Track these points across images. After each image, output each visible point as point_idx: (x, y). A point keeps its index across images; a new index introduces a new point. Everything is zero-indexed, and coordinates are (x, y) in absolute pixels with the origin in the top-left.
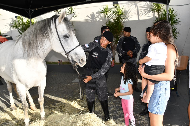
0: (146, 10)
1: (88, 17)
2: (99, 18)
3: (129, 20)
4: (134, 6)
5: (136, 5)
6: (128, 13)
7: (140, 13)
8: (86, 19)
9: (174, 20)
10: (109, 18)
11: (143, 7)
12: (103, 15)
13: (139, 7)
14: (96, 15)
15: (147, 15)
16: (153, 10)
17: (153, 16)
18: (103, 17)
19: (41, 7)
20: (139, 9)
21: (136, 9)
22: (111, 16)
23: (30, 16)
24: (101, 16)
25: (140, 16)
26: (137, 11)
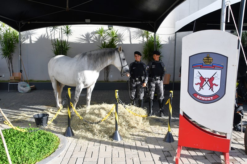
0: (137, 34)
1: (83, 36)
2: (94, 38)
3: (122, 43)
4: (127, 30)
5: (129, 30)
6: (122, 36)
7: (132, 37)
8: (81, 38)
9: (159, 46)
10: (103, 38)
11: (135, 32)
12: (98, 36)
13: (131, 31)
14: (90, 35)
15: (138, 39)
16: (143, 35)
17: (142, 41)
18: (98, 37)
19: (35, 21)
20: (131, 33)
21: (129, 33)
22: (105, 37)
23: (20, 28)
24: (96, 36)
25: (131, 40)
26: (129, 35)
